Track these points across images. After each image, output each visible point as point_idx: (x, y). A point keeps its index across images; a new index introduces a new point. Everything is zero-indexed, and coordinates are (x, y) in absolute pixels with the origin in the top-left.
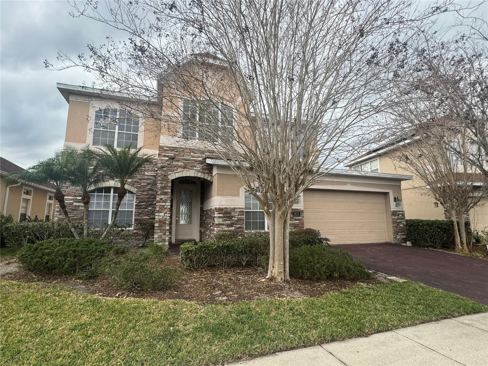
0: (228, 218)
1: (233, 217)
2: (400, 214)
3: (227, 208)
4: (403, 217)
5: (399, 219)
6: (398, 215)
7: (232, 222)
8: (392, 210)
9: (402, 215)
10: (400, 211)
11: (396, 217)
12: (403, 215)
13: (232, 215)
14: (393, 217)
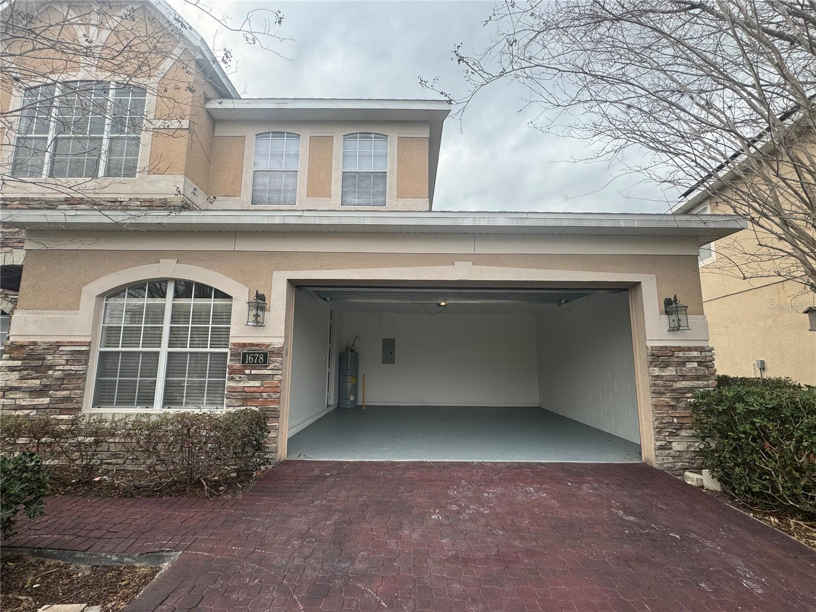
0: (37, 372)
1: (51, 367)
2: (690, 360)
3: (35, 343)
4: (703, 371)
5: (684, 377)
6: (683, 364)
7: (45, 381)
8: (650, 344)
9: (700, 363)
10: (690, 349)
11: (670, 371)
12: (706, 363)
13: (49, 363)
14: (657, 371)
